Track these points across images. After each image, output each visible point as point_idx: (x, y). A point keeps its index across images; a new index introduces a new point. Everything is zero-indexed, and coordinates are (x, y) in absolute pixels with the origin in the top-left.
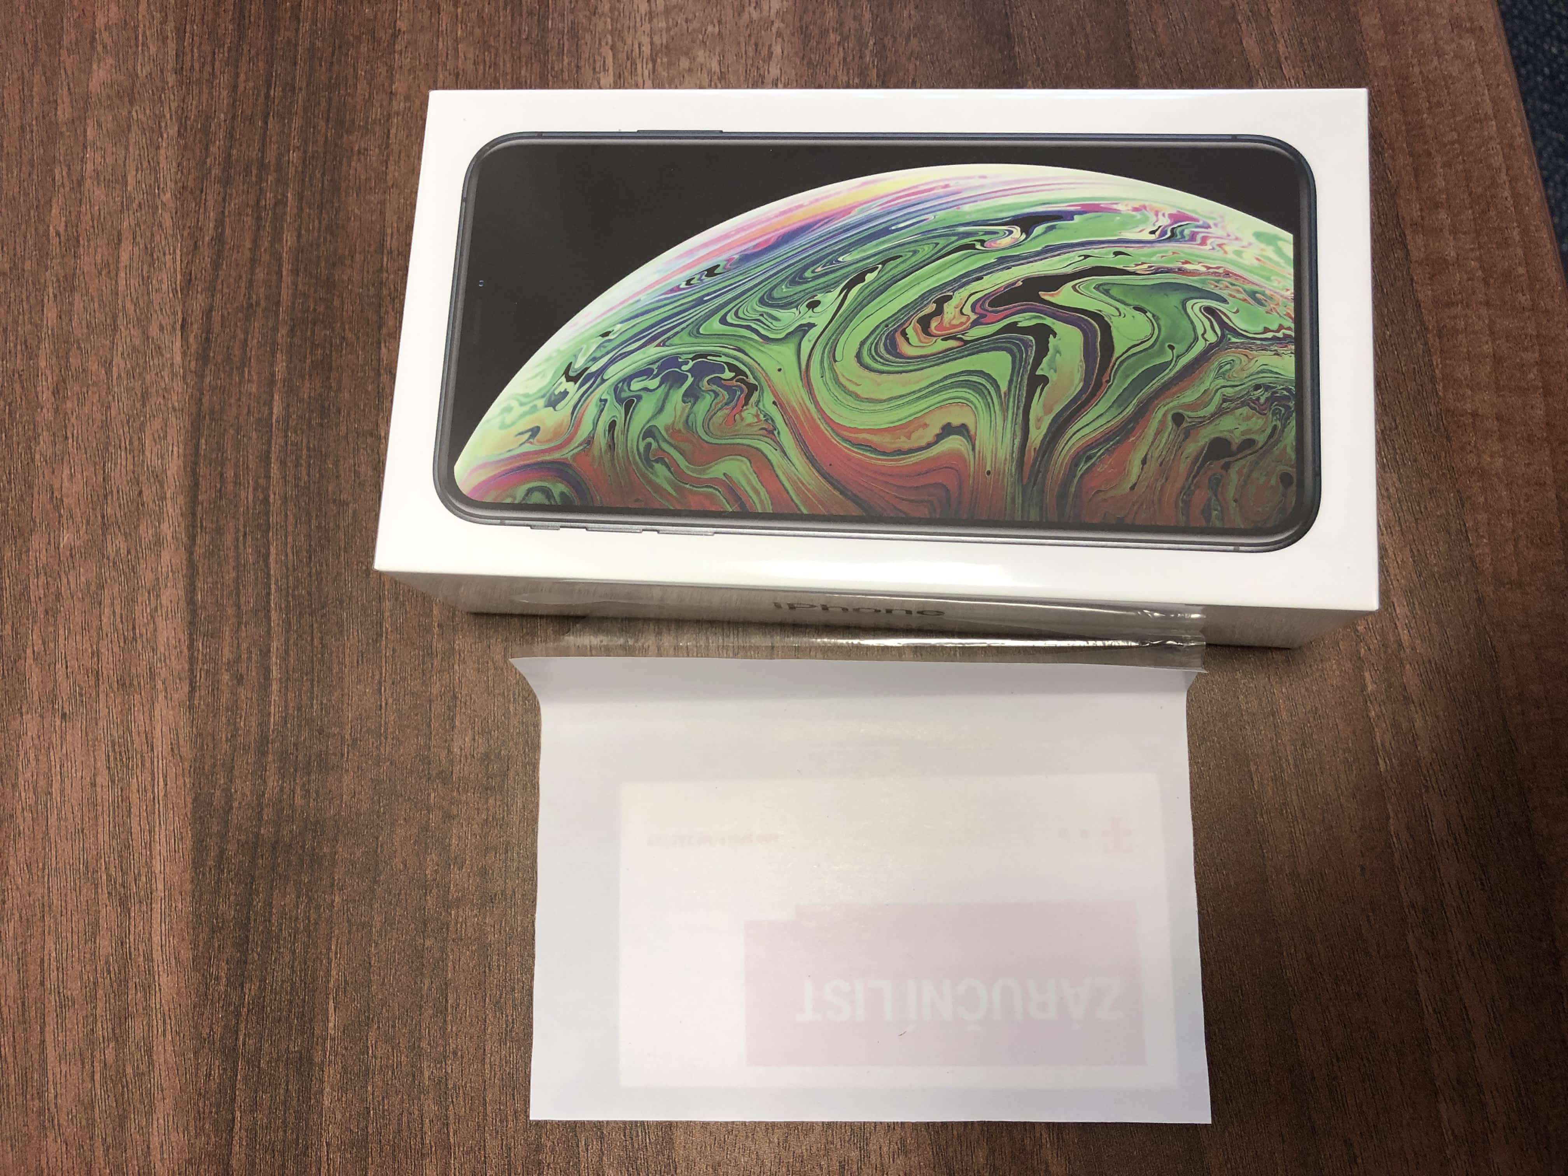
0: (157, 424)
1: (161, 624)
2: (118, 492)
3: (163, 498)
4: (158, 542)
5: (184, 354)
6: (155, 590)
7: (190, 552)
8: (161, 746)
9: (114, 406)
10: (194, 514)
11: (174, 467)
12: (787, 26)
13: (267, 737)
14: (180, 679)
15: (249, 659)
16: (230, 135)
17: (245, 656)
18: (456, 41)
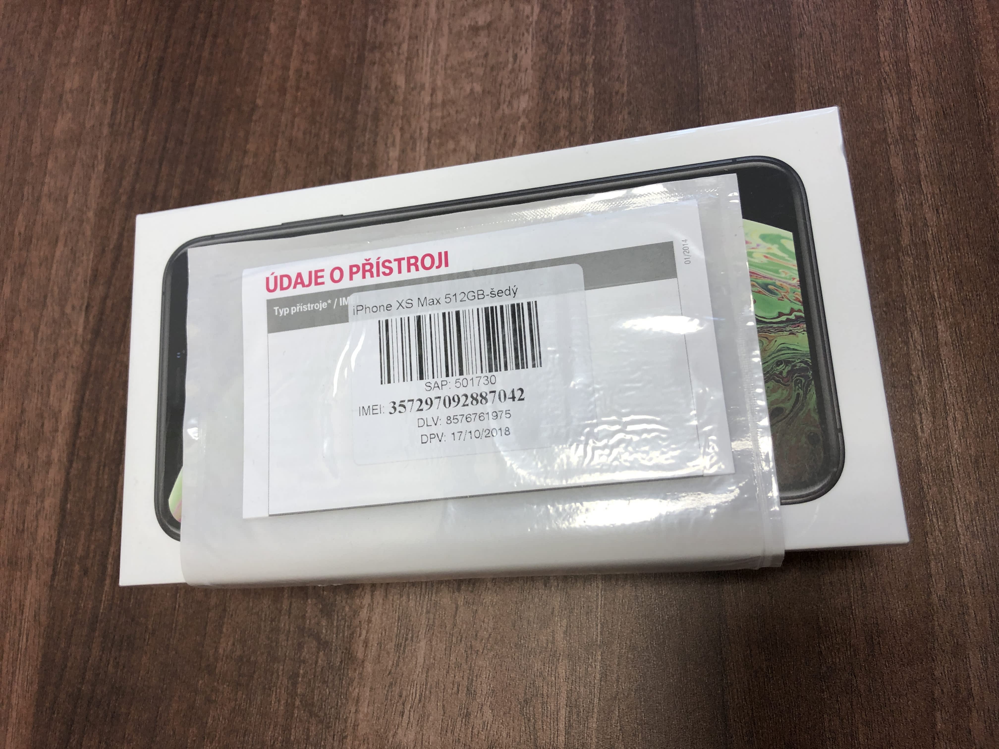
0: (61, 376)
1: (41, 522)
2: (29, 422)
3: (56, 431)
4: (49, 463)
5: (85, 328)
6: (42, 496)
7: (68, 473)
8: (28, 613)
9: (36, 359)
10: (74, 445)
11: (67, 408)
12: (530, 121)
13: (97, 617)
14: (48, 565)
15: (94, 557)
16: (137, 174)
17: (91, 555)
18: (294, 116)
